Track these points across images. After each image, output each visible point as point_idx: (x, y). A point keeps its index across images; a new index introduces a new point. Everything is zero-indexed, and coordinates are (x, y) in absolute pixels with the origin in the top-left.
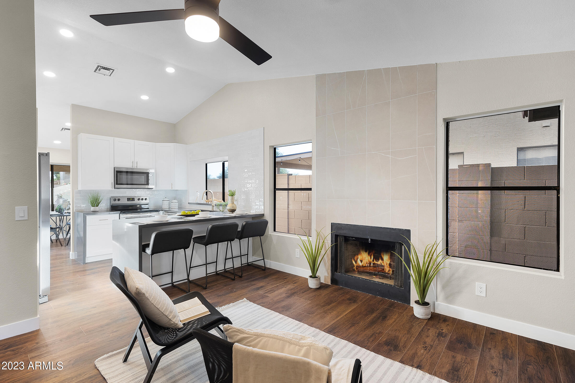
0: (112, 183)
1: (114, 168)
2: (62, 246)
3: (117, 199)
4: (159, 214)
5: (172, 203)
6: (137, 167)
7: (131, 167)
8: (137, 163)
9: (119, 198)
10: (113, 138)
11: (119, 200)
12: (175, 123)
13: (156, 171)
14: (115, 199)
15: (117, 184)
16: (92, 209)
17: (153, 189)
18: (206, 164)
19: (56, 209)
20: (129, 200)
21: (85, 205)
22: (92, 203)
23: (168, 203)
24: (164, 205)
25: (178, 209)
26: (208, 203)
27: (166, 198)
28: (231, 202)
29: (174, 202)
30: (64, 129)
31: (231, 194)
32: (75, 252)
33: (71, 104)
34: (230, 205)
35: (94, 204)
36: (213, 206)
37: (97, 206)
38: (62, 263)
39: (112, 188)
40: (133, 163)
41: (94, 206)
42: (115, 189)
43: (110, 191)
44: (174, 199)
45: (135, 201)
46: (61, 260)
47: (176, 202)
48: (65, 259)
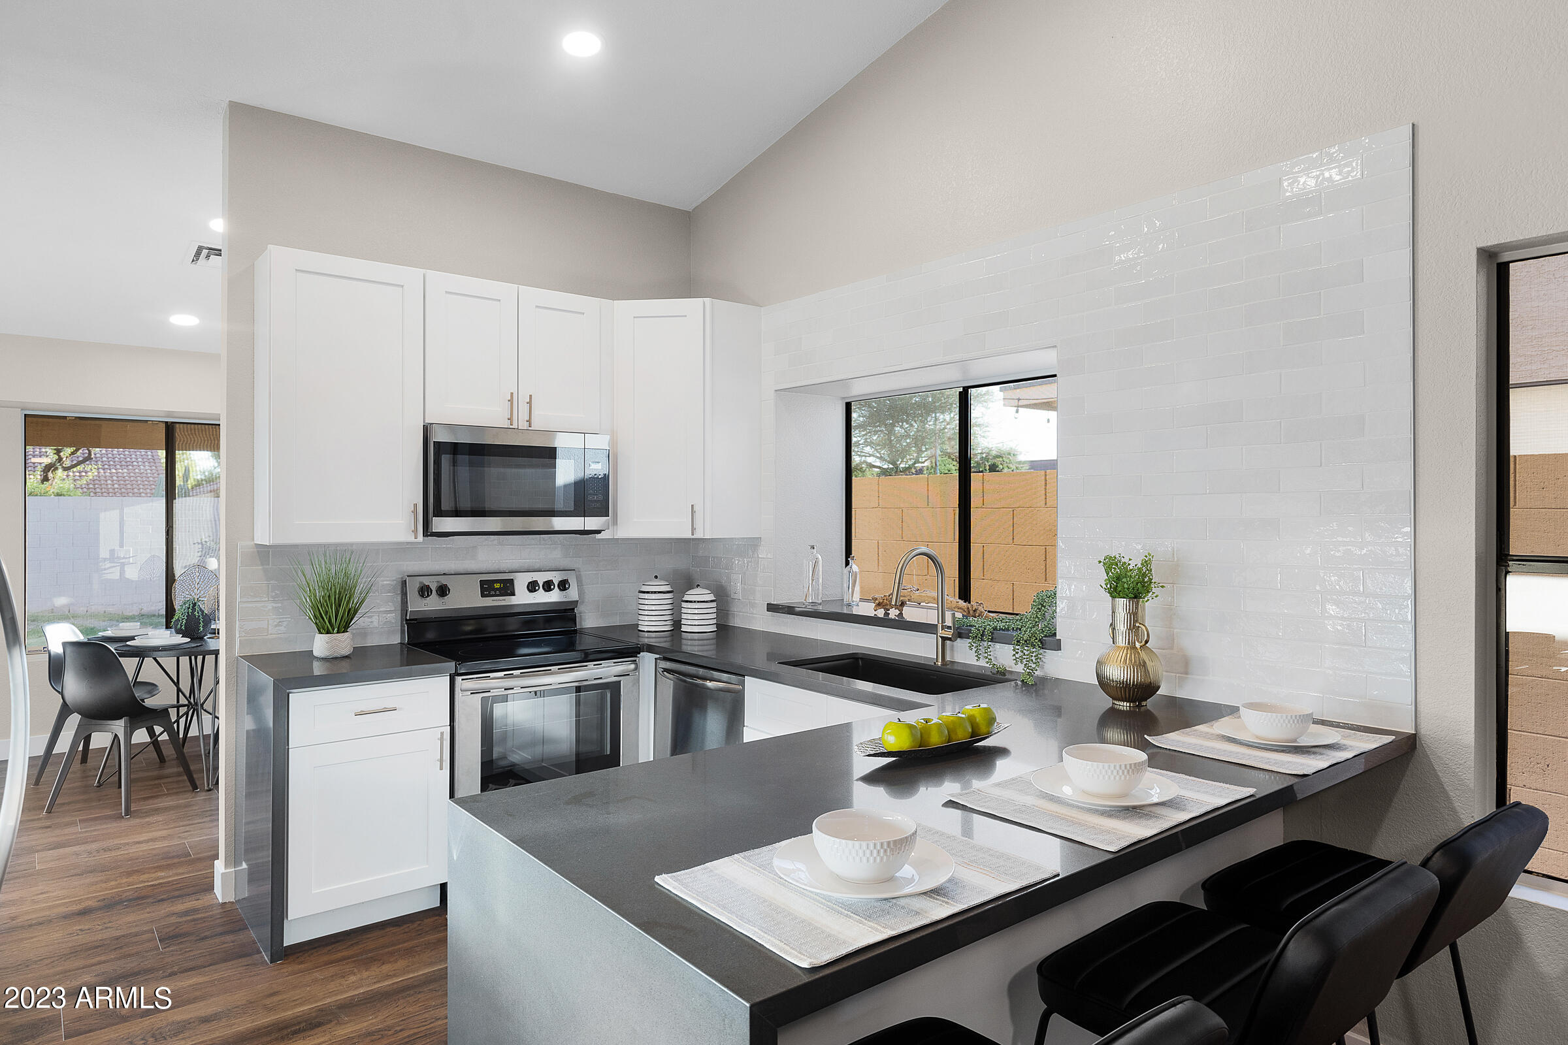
0: (415, 505)
1: (426, 429)
2: (195, 787)
3: (434, 587)
4: (633, 666)
5: (684, 605)
6: (529, 421)
7: (505, 424)
8: (530, 403)
9: (444, 580)
10: (423, 271)
11: (443, 591)
12: (689, 208)
13: (613, 442)
14: (427, 585)
15: (439, 513)
16: (321, 645)
17: (598, 536)
18: (846, 403)
19: (177, 618)
20: (489, 592)
21: (285, 623)
22: (321, 614)
23: (669, 607)
24: (646, 613)
25: (715, 636)
26: (887, 614)
27: (656, 577)
28: (1129, 639)
29: (698, 602)
30: (204, 250)
31: (1126, 583)
32: (236, 863)
33: (225, 105)
34: (1123, 658)
35: (330, 617)
36: (944, 639)
37: (344, 628)
38: (169, 938)
39: (415, 531)
40: (511, 401)
41: (328, 627)
42: (427, 536)
43: (401, 549)
44: (699, 585)
45: (514, 595)
46: (172, 908)
47: (707, 602)
48: (191, 903)
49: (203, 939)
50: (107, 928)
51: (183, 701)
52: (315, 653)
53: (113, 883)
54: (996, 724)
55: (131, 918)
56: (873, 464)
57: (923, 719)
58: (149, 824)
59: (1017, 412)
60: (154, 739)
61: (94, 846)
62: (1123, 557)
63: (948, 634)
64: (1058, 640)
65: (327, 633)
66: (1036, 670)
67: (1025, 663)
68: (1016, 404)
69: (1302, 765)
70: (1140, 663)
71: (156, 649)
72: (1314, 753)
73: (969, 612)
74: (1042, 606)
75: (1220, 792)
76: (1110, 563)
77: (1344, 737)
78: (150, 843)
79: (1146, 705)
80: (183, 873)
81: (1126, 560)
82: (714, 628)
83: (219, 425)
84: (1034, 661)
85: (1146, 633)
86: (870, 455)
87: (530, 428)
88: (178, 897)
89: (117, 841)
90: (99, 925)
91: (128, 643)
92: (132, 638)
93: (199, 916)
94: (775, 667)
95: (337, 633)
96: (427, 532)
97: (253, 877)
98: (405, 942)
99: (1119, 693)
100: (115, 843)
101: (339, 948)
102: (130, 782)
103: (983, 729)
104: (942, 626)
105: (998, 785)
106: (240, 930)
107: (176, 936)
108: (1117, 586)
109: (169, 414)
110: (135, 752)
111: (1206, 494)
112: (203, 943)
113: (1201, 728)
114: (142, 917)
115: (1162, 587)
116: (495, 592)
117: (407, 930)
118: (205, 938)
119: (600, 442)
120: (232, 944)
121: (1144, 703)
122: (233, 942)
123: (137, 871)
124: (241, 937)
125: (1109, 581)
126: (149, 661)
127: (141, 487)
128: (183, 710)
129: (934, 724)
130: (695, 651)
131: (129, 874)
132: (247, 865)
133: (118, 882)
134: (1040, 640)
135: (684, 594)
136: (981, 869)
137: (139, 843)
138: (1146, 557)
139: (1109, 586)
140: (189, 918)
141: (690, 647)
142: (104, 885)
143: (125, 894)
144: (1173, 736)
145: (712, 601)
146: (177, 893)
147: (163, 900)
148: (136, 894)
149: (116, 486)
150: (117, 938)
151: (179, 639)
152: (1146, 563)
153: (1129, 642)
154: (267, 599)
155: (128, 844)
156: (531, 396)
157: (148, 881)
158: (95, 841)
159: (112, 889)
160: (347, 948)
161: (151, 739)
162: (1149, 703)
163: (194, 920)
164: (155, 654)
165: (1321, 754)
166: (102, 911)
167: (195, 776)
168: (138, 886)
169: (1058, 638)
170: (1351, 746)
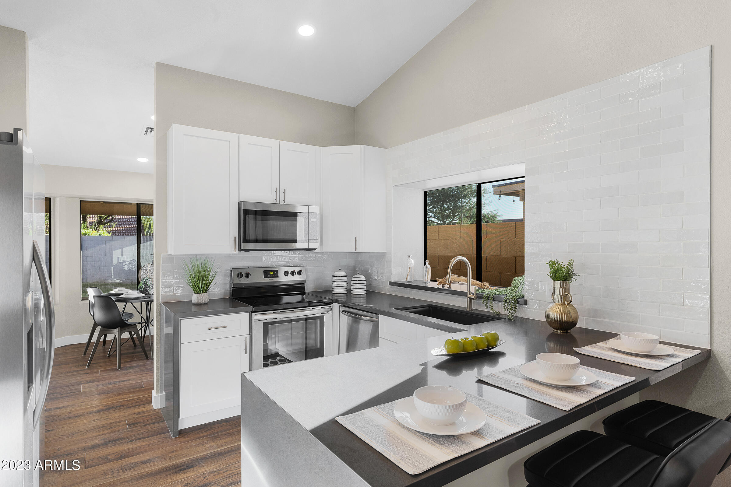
0: (235, 237)
1: (240, 204)
2: (146, 357)
3: (244, 274)
4: (330, 309)
5: (352, 282)
6: (284, 200)
7: (273, 201)
8: (285, 192)
9: (248, 271)
10: (238, 134)
11: (248, 275)
12: (355, 106)
13: (321, 209)
14: (241, 273)
15: (246, 240)
16: (195, 298)
17: (314, 251)
18: (424, 192)
19: (140, 286)
20: (268, 276)
21: (181, 289)
22: (195, 285)
23: (346, 283)
24: (336, 285)
25: (366, 296)
26: (443, 287)
27: (340, 269)
28: (562, 300)
29: (358, 281)
30: (149, 129)
31: (560, 274)
32: (161, 392)
33: (154, 64)
34: (559, 309)
35: (199, 286)
36: (471, 299)
37: (205, 291)
38: (132, 424)
39: (235, 249)
40: (276, 191)
41: (198, 291)
42: (240, 251)
43: (230, 257)
44: (358, 273)
45: (278, 277)
46: (134, 411)
47: (362, 281)
48: (142, 409)
49: (145, 425)
50: (107, 419)
51: (143, 321)
52: (193, 302)
53: (111, 399)
54: (499, 340)
55: (117, 414)
56: (434, 221)
57: (464, 338)
58: (128, 373)
59: (500, 197)
60: (131, 336)
61: (105, 382)
62: (559, 261)
63: (473, 296)
64: (525, 300)
65: (198, 293)
66: (515, 314)
67: (509, 310)
68: (499, 193)
69: (656, 365)
70: (567, 312)
71: (131, 299)
72: (661, 359)
73: (482, 286)
74: (517, 284)
75: (617, 378)
76: (552, 264)
77: (675, 350)
78: (128, 382)
79: (570, 332)
80: (140, 395)
81: (560, 263)
82: (365, 292)
83: (153, 204)
84: (514, 310)
85: (570, 297)
86: (433, 218)
87: (285, 204)
88: (137, 406)
89: (114, 380)
90: (104, 417)
91: (120, 296)
92: (122, 294)
93: (145, 415)
94: (393, 311)
95: (202, 293)
96: (240, 249)
97: (167, 399)
98: (230, 429)
99: (557, 326)
100: (113, 381)
101: (202, 431)
102: (121, 355)
103: (492, 343)
104: (470, 293)
105: (503, 372)
106: (161, 422)
107: (135, 424)
108: (556, 275)
109: (138, 200)
110: (123, 342)
111: (600, 231)
112: (145, 427)
113: (600, 344)
114: (122, 414)
115: (579, 275)
116: (270, 276)
117: (231, 424)
118: (147, 424)
119: (316, 210)
120: (157, 428)
121: (569, 331)
122: (158, 427)
123: (121, 394)
124: (161, 425)
125: (551, 273)
126: (129, 304)
127: (134, 232)
128: (143, 325)
129: (470, 340)
130: (357, 303)
131: (118, 395)
132: (165, 393)
133: (113, 398)
134: (516, 300)
135: (352, 276)
136: (499, 418)
137: (123, 381)
138: (570, 261)
139: (552, 275)
140: (140, 415)
141: (355, 301)
142: (107, 400)
143: (115, 404)
144: (586, 348)
145: (365, 280)
146: (136, 404)
147: (130, 407)
148: (120, 404)
149: (124, 231)
150: (111, 424)
151: (141, 295)
152: (570, 264)
153: (562, 302)
154: (173, 278)
155: (118, 382)
156: (285, 189)
157: (125, 398)
158: (105, 380)
159: (111, 401)
160: (205, 431)
161: (130, 336)
162: (572, 331)
163: (143, 416)
164: (132, 301)
165: (664, 359)
166: (106, 411)
167: (147, 353)
168: (121, 400)
169: (525, 299)
170: (679, 355)
